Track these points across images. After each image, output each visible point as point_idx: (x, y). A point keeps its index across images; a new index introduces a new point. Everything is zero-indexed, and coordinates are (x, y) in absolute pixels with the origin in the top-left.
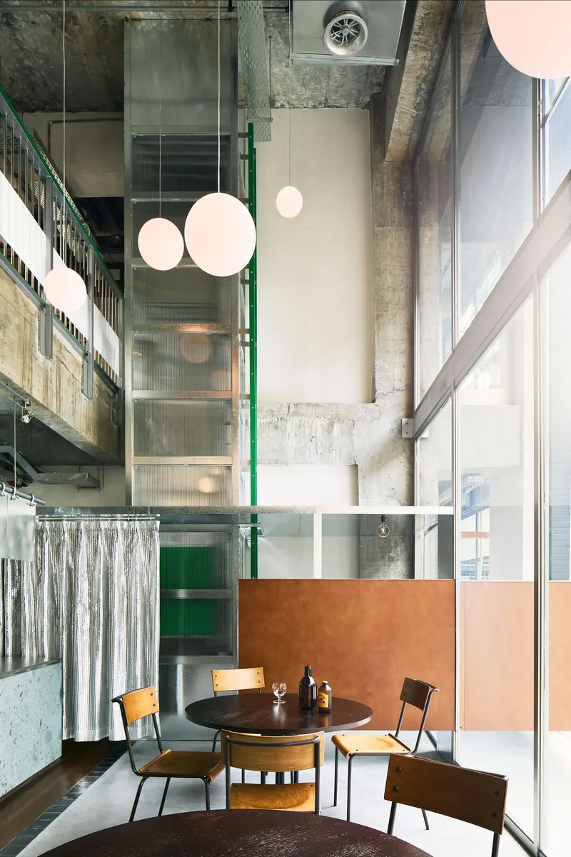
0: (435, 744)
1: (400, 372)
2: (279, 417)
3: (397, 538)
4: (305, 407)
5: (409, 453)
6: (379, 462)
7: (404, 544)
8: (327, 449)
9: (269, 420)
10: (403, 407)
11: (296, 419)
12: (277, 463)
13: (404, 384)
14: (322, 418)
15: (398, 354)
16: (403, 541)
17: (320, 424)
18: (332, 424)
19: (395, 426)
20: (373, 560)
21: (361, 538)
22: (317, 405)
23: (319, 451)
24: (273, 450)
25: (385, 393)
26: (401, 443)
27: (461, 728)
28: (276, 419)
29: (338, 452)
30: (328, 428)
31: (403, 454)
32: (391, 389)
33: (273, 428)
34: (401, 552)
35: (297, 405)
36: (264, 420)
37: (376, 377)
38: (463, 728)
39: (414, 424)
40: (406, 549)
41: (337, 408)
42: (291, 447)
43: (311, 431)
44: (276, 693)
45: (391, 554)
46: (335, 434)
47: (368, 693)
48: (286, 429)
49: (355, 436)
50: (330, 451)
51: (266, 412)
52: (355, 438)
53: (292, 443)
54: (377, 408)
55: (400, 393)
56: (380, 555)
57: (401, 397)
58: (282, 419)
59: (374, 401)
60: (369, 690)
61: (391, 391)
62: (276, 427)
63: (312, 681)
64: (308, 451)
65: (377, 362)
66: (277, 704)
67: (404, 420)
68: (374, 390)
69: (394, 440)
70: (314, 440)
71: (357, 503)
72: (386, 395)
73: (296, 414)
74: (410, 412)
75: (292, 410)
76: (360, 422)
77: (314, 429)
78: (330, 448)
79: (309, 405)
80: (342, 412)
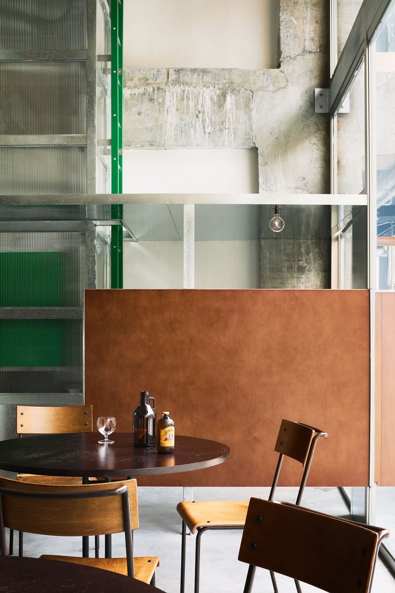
0: (348, 504)
1: (312, 28)
2: (156, 86)
3: (309, 242)
4: (189, 74)
5: (323, 133)
6: (285, 143)
7: (317, 250)
8: (217, 128)
9: (141, 90)
10: (316, 73)
11: (178, 89)
12: (151, 145)
13: (317, 44)
14: (211, 88)
15: (309, 6)
16: (317, 246)
17: (208, 95)
18: (224, 95)
19: (306, 98)
20: (277, 270)
21: (263, 242)
22: (204, 71)
23: (208, 130)
24: (147, 129)
25: (293, 56)
26: (313, 119)
27: (377, 483)
28: (151, 90)
29: (232, 132)
30: (219, 101)
31: (317, 135)
32: (299, 51)
33: (147, 100)
34: (314, 259)
35: (178, 71)
36: (136, 91)
37: (282, 35)
38: (379, 483)
39: (330, 96)
40: (321, 255)
41: (230, 75)
42: (171, 125)
43: (196, 106)
44: (102, 430)
45: (301, 263)
46: (228, 108)
47: (255, 438)
48: (164, 101)
49: (254, 110)
50: (221, 130)
51: (139, 79)
52: (254, 112)
53: (171, 119)
54: (282, 74)
55: (313, 56)
56: (286, 264)
57: (311, 63)
58: (158, 88)
59: (279, 66)
60: (256, 434)
61: (301, 53)
62: (151, 100)
63: (150, 411)
64: (192, 130)
65: (283, 16)
66: (103, 445)
67: (317, 90)
68: (279, 53)
69: (305, 116)
70: (200, 115)
72: (294, 59)
73: (177, 82)
74: (325, 80)
75: (173, 76)
76: (260, 92)
77: (200, 102)
78: (221, 126)
79: (194, 71)
80: (237, 80)
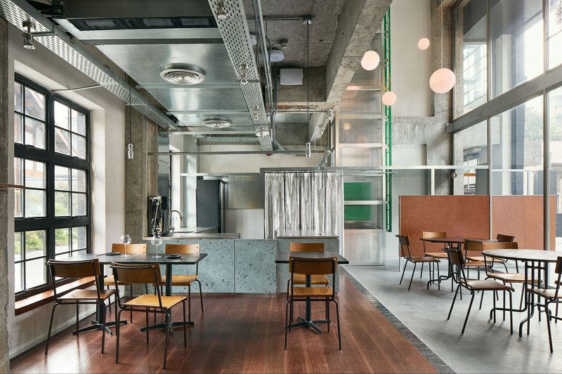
1: (446, 102)
3: (444, 177)
4: (403, 119)
5: (450, 139)
6: (436, 143)
7: (447, 180)
8: (412, 137)
10: (447, 118)
11: (398, 124)
13: (448, 107)
14: (410, 124)
16: (447, 178)
17: (409, 126)
18: (415, 126)
19: (443, 127)
22: (408, 118)
23: (409, 138)
26: (446, 134)
29: (417, 138)
30: (413, 128)
31: (447, 140)
32: (440, 110)
34: (446, 183)
35: (399, 118)
37: (435, 105)
39: (453, 126)
41: (417, 119)
45: (442, 184)
46: (416, 131)
48: (393, 128)
49: (426, 131)
53: (396, 135)
54: (435, 119)
55: (446, 112)
56: (437, 185)
57: (446, 114)
59: (434, 116)
61: (442, 111)
64: (403, 138)
65: (435, 98)
67: (448, 124)
68: (434, 111)
69: (443, 133)
70: (406, 133)
71: (425, 164)
72: (439, 113)
73: (398, 121)
74: (451, 121)
75: (396, 120)
76: (428, 125)
77: (406, 129)
78: (414, 137)
79: (404, 117)
80: (419, 121)
